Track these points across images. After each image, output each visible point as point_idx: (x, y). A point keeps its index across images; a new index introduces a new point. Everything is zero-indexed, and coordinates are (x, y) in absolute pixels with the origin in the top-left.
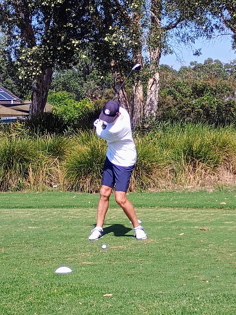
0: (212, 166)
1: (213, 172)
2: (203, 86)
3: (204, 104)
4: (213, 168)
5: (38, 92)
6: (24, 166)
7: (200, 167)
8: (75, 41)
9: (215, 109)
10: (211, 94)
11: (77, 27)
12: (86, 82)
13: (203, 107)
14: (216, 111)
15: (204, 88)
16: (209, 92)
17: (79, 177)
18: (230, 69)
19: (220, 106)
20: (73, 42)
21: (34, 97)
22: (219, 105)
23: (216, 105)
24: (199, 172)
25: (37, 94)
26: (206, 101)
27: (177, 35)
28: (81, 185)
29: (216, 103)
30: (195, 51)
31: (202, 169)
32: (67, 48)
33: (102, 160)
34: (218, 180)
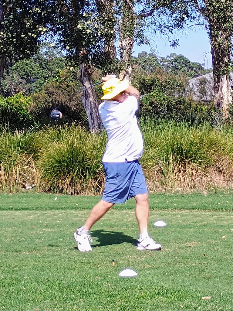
0: (203, 167)
1: (204, 173)
2: (152, 81)
3: (153, 100)
4: (204, 168)
7: (191, 167)
8: (42, 28)
9: (165, 106)
10: (160, 90)
11: (44, 13)
13: (151, 104)
14: (166, 108)
15: (152, 83)
16: (158, 88)
17: (58, 177)
19: (170, 103)
20: (40, 29)
22: (169, 101)
24: (189, 172)
26: (155, 97)
29: (166, 100)
31: (193, 169)
32: (33, 35)
33: (83, 159)
34: (211, 181)
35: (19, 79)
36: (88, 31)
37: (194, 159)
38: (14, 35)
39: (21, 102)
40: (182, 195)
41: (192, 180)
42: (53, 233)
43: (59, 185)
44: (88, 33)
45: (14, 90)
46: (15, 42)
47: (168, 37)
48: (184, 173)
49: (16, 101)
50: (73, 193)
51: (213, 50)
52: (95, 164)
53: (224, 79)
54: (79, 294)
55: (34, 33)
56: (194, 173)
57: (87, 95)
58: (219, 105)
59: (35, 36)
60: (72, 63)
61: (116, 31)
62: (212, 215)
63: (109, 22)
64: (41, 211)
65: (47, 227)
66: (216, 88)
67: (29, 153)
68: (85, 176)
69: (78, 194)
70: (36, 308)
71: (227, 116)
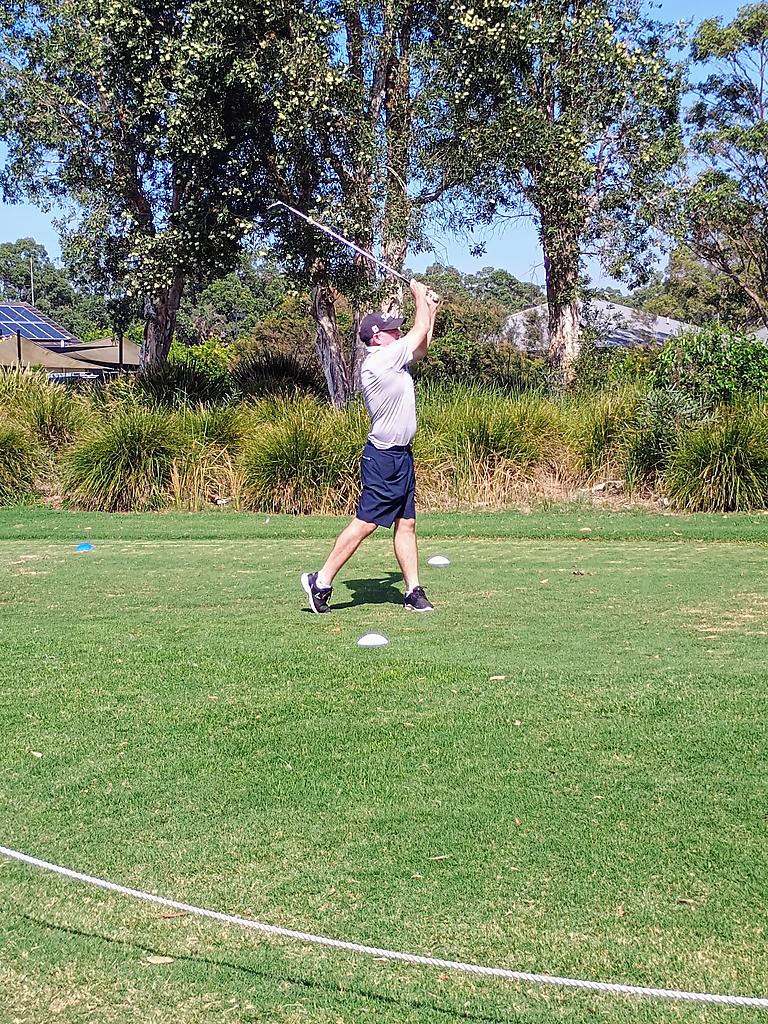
0: (524, 464)
1: (527, 476)
3: (447, 350)
4: (526, 467)
5: (157, 323)
6: (162, 464)
7: (503, 466)
11: (248, 197)
13: (444, 357)
17: (272, 483)
18: (475, 286)
20: (242, 225)
21: (150, 332)
22: (475, 352)
23: (471, 352)
24: (500, 475)
25: (155, 327)
27: (441, 214)
28: (276, 500)
29: (469, 349)
30: (474, 246)
32: (228, 235)
33: (315, 453)
34: (538, 491)
35: (214, 314)
37: (509, 452)
38: (195, 236)
41: (504, 489)
42: (253, 576)
43: (273, 499)
45: (205, 334)
46: (197, 248)
47: (466, 237)
48: (491, 476)
49: (207, 352)
50: (298, 511)
51: (548, 262)
52: (336, 462)
53: (567, 312)
55: (231, 232)
56: (508, 476)
57: (325, 342)
58: (558, 359)
59: (233, 237)
60: (295, 284)
61: (374, 229)
62: (531, 547)
63: (364, 213)
64: (237, 541)
65: (245, 566)
66: (553, 327)
68: (318, 482)
69: (306, 513)
71: (571, 378)
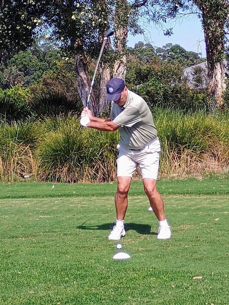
0: (198, 152)
1: (199, 159)
2: (147, 71)
8: (37, 20)
9: (162, 95)
10: (156, 79)
11: (38, 5)
12: (7, 68)
13: (148, 93)
14: (163, 97)
15: (148, 73)
16: (154, 77)
17: (55, 166)
18: (162, 54)
19: (166, 91)
20: (35, 21)
22: (165, 91)
23: (163, 90)
24: (184, 158)
26: (151, 87)
29: (162, 89)
30: (166, 30)
31: (188, 156)
32: (28, 27)
33: (79, 148)
34: (206, 167)
35: (17, 71)
36: (82, 22)
37: (189, 146)
38: (9, 28)
39: (19, 94)
40: (178, 181)
41: (187, 166)
42: (49, 219)
43: (56, 174)
44: (82, 23)
45: (13, 83)
46: (10, 34)
47: (162, 26)
48: (179, 160)
49: (14, 93)
50: (70, 181)
51: (207, 39)
52: (91, 152)
53: (218, 66)
54: (72, 277)
55: (29, 25)
56: (189, 159)
57: (83, 85)
58: (214, 93)
59: (30, 28)
60: (67, 53)
61: (110, 22)
62: (206, 199)
63: (103, 12)
64: (38, 199)
65: (43, 213)
66: (210, 76)
67: (26, 143)
68: (81, 165)
69: (75, 182)
70: (30, 291)
71: (222, 103)
